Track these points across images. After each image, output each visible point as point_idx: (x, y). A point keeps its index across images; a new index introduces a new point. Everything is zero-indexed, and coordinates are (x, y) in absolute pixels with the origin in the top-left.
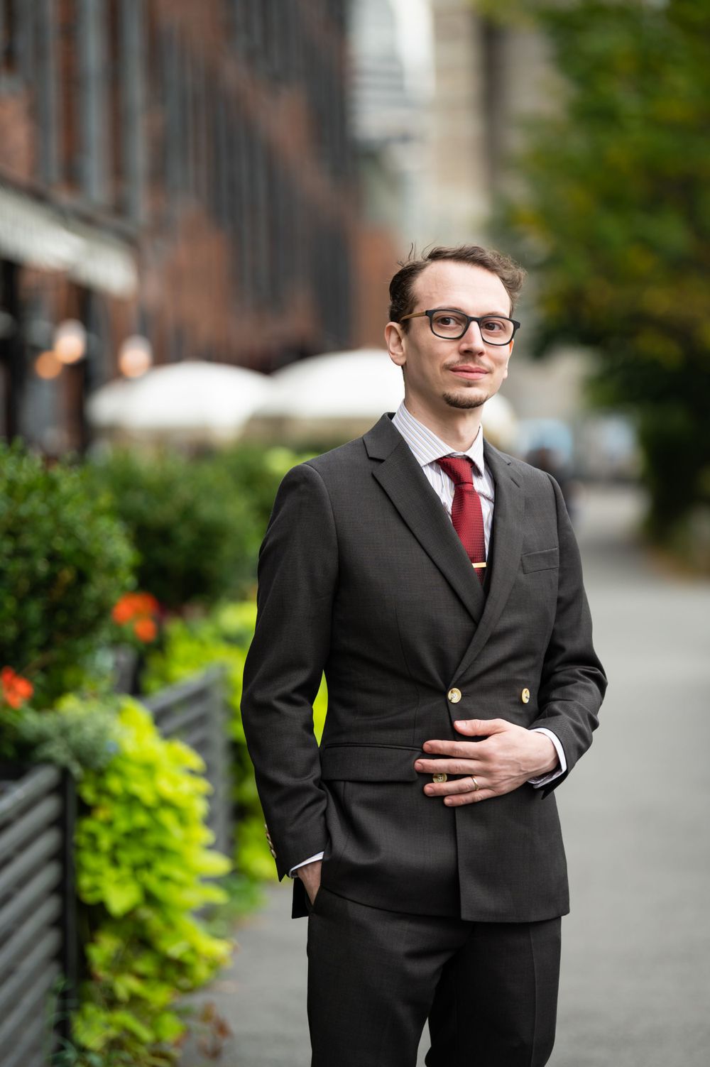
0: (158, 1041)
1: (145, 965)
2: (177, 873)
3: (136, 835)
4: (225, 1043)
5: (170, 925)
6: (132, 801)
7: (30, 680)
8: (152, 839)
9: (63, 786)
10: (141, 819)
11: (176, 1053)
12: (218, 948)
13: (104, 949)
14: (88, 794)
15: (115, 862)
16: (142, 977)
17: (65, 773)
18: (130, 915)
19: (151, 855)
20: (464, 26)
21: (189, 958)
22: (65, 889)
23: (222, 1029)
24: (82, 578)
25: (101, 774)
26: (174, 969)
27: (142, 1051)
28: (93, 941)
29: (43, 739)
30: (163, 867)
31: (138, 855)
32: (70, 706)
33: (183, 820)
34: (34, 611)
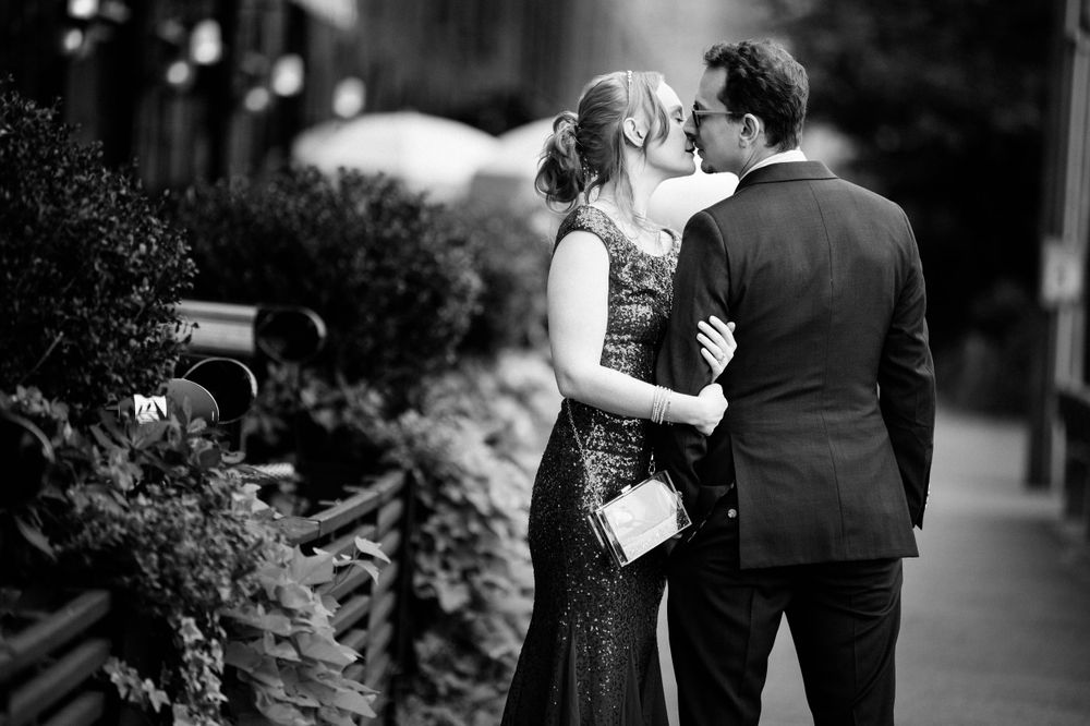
1: (465, 665)
2: (502, 581)
3: (467, 543)
5: (491, 628)
6: (465, 508)
7: (380, 391)
8: (482, 548)
9: (406, 492)
10: (475, 527)
13: (429, 646)
14: (427, 499)
15: (446, 566)
16: (461, 675)
17: (409, 477)
18: (457, 614)
22: (401, 585)
24: (438, 301)
25: (441, 482)
28: (420, 637)
29: (389, 445)
30: (488, 576)
31: (469, 562)
32: (410, 418)
34: (391, 324)
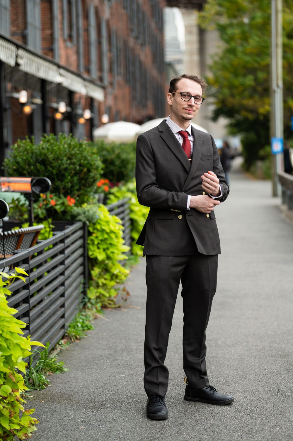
0: (110, 297)
1: (107, 276)
2: (116, 251)
3: (104, 241)
4: (128, 297)
5: (114, 265)
6: (103, 231)
7: (75, 198)
8: (109, 242)
9: (84, 227)
10: (106, 236)
11: (115, 300)
12: (127, 271)
13: (96, 272)
14: (91, 229)
15: (99, 248)
16: (105, 279)
17: (84, 223)
18: (103, 261)
19: (109, 246)
20: (195, 30)
21: (119, 274)
22: (85, 255)
23: (128, 293)
24: (89, 171)
25: (94, 224)
26: (114, 277)
27: (106, 299)
28: (93, 269)
29: (79, 214)
30: (111, 250)
31: (105, 246)
32: (85, 206)
33: (117, 237)
34: (76, 179)
